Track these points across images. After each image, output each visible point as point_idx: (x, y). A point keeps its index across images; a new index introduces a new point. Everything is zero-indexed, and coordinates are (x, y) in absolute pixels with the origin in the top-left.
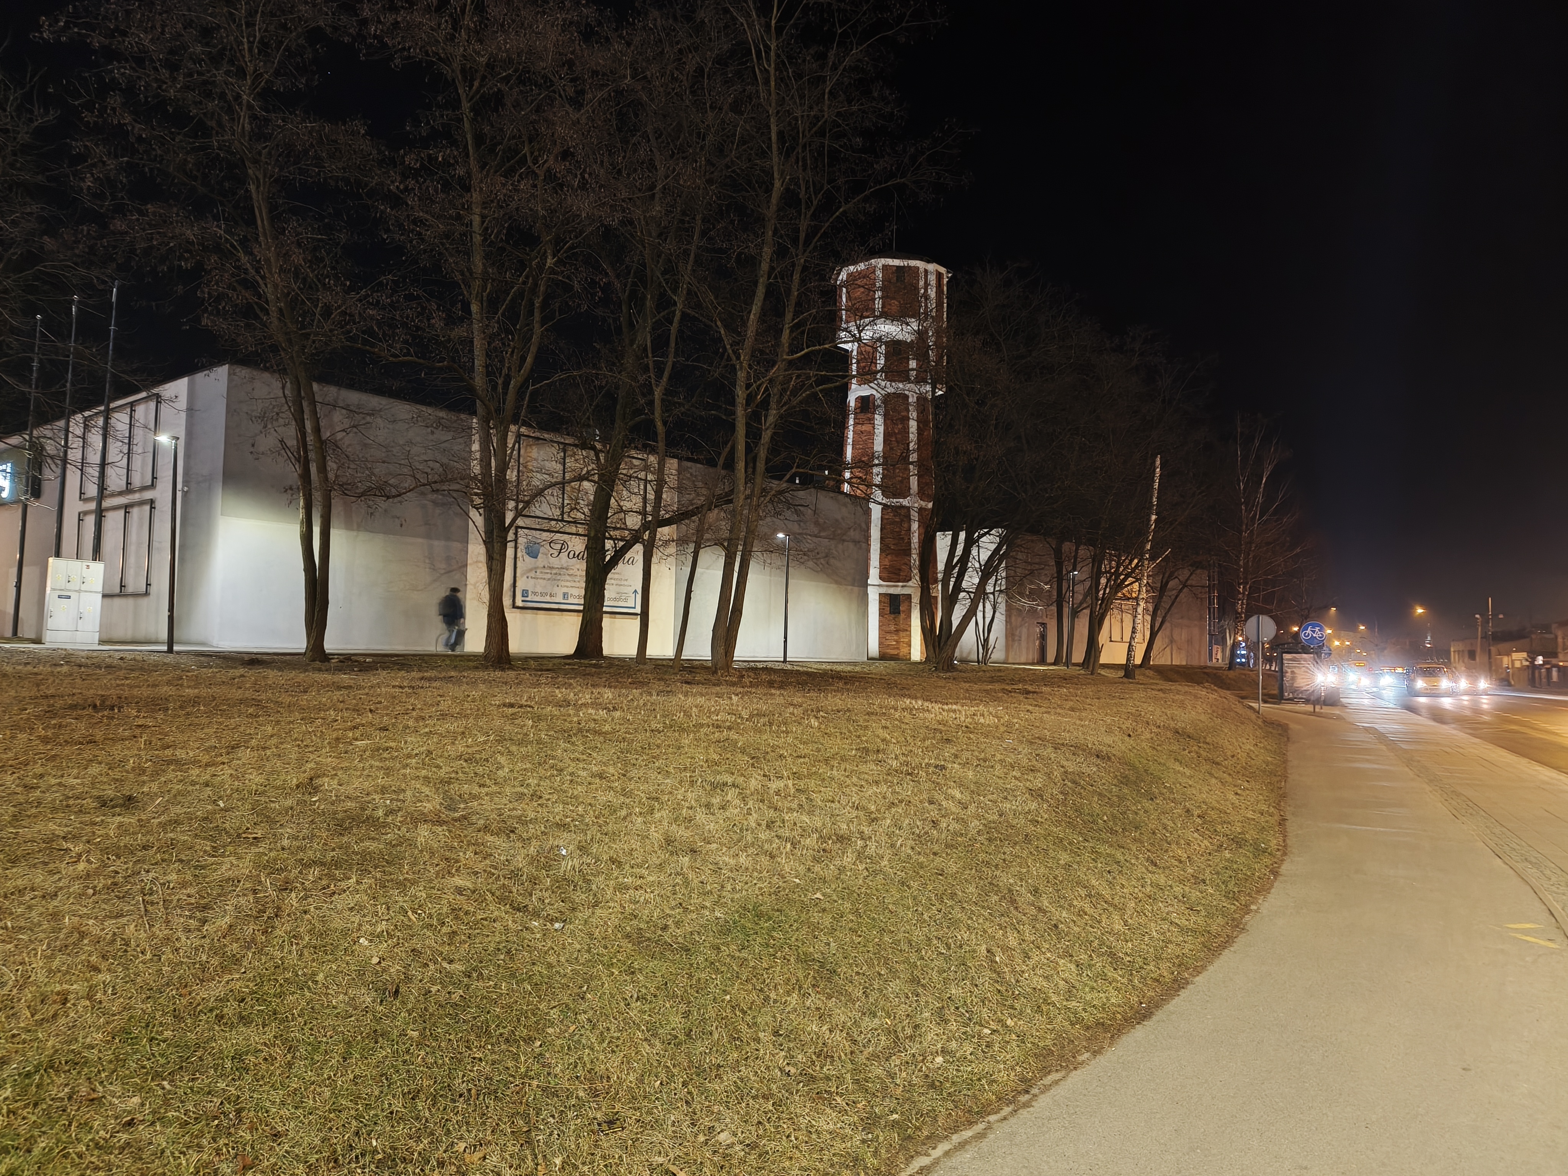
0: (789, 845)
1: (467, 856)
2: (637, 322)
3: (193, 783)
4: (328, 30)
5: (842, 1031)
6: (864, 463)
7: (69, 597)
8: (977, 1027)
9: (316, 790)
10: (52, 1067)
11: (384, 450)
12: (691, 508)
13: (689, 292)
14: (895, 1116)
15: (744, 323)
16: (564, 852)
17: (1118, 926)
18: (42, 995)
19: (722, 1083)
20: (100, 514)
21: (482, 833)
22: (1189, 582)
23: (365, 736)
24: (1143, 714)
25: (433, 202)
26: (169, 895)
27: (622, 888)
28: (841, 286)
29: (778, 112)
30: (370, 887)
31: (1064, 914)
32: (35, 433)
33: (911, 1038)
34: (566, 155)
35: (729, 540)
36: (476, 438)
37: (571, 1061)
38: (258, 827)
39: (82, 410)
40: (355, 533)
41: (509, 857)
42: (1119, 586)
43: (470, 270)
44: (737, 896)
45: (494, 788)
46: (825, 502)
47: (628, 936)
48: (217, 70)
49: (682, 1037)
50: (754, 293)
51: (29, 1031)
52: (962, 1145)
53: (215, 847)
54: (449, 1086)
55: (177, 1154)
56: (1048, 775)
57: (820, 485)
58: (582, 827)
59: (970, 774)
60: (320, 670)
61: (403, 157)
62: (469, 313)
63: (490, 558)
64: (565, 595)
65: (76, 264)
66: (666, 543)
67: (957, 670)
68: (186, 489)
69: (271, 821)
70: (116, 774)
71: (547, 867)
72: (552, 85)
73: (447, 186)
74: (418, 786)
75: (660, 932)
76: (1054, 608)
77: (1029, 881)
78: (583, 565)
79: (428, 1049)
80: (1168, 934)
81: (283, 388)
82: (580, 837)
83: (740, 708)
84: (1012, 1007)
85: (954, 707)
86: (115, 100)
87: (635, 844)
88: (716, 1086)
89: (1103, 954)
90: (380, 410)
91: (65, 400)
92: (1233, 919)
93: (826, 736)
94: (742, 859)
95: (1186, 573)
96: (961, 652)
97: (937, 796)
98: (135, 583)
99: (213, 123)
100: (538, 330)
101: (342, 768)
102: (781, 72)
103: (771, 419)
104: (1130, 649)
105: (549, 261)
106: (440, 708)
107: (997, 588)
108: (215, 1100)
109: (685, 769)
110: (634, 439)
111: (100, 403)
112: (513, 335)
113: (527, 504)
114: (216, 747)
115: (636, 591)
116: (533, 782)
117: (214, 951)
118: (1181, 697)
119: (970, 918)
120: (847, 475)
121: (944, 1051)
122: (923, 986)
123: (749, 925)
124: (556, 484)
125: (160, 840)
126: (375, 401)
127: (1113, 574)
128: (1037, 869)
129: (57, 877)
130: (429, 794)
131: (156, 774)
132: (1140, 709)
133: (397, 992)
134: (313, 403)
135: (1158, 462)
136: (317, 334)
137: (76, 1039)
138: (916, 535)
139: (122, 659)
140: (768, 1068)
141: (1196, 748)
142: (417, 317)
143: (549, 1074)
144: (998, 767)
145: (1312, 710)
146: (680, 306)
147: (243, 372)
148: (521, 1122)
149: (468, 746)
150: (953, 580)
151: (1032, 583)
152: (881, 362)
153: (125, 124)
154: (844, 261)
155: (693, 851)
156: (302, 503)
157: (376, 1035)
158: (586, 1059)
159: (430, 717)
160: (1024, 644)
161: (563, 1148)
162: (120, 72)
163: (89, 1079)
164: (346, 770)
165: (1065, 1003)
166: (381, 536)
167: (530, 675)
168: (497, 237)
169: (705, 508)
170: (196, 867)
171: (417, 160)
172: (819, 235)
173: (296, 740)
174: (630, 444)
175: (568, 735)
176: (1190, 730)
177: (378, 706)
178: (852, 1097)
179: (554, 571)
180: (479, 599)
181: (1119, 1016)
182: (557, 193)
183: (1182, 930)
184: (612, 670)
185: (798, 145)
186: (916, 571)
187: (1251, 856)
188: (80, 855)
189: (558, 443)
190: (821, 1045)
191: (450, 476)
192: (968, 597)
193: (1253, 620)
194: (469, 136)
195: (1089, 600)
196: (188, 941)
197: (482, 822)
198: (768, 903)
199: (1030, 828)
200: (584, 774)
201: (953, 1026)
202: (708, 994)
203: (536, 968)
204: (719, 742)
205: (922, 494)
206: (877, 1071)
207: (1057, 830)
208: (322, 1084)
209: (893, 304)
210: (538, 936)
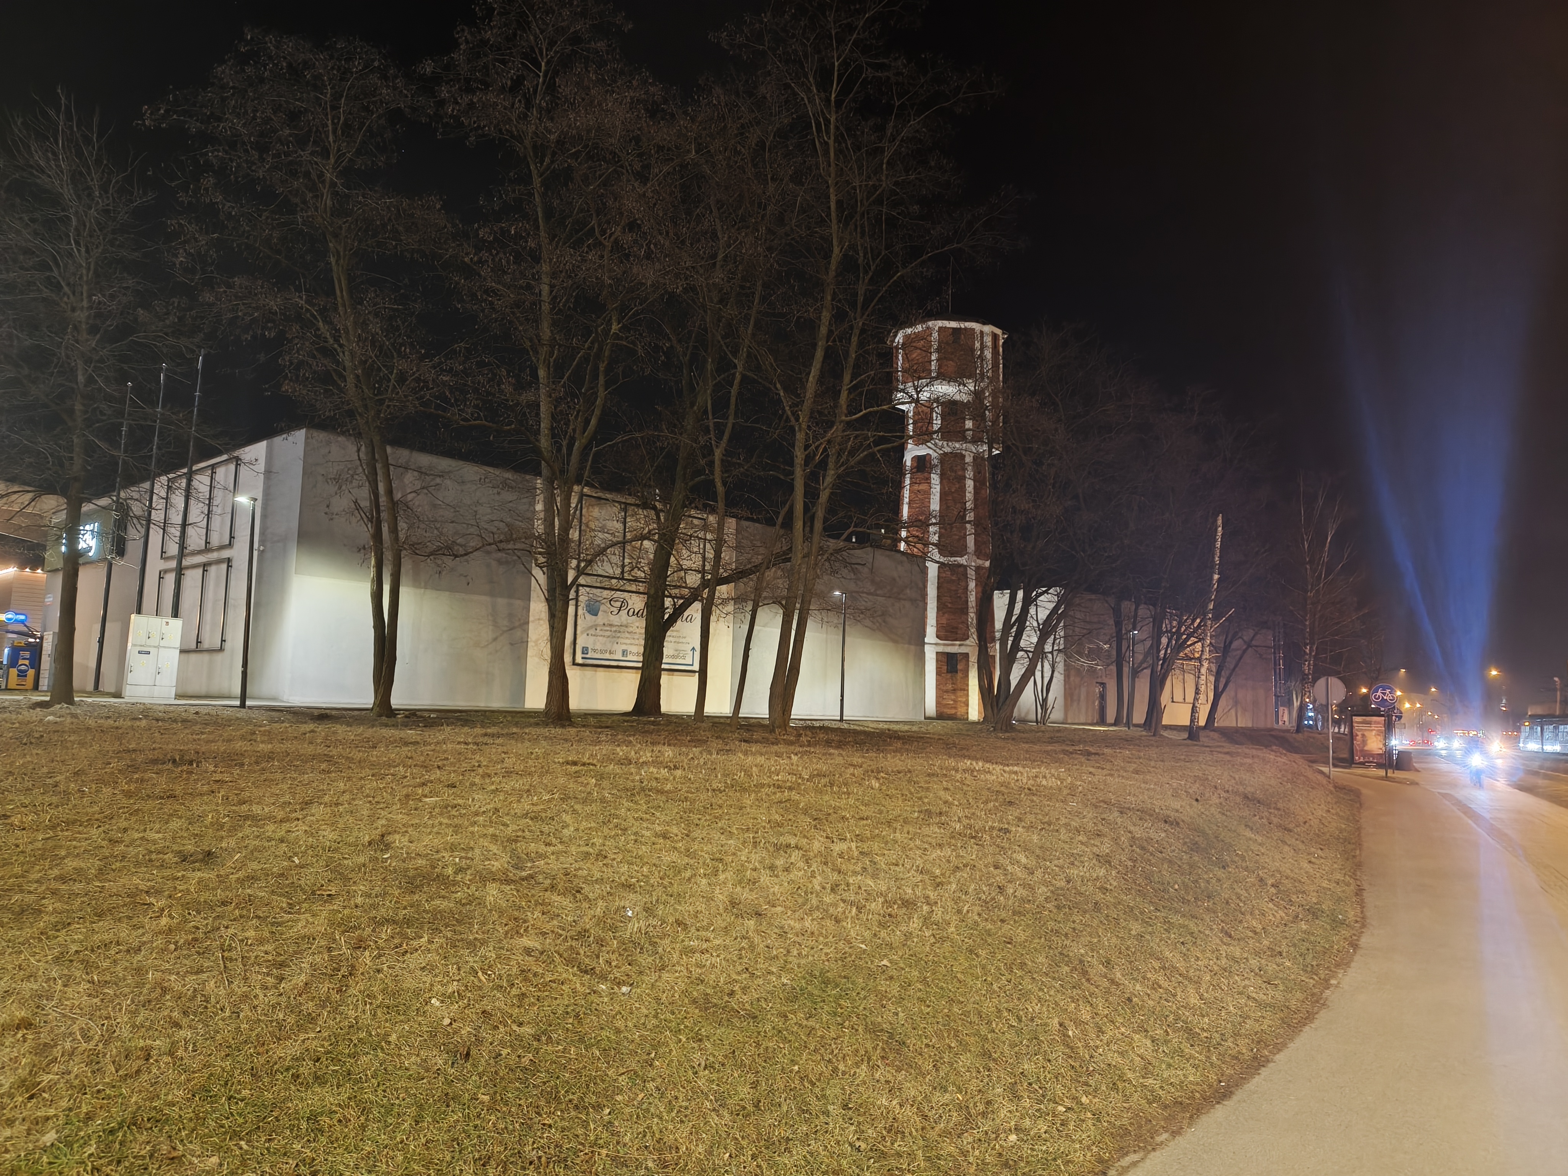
0: (854, 909)
1: (535, 916)
2: (698, 384)
3: (270, 839)
4: (408, 111)
5: (912, 1106)
6: (920, 522)
7: (149, 653)
8: (1052, 1105)
9: (388, 847)
10: (134, 1124)
11: (452, 510)
12: (750, 566)
13: (749, 355)
15: (804, 387)
16: (630, 914)
17: (1194, 1000)
18: (126, 1050)
19: (792, 1156)
20: (180, 572)
21: (549, 892)
22: (1254, 643)
23: (433, 794)
24: (1210, 778)
25: (505, 272)
26: (247, 951)
27: (688, 951)
28: (897, 348)
29: (837, 183)
30: (441, 947)
31: (1138, 987)
32: (122, 494)
33: (984, 1114)
34: (632, 226)
35: (787, 598)
36: (540, 498)
37: (640, 1130)
38: (332, 884)
39: (166, 472)
40: (423, 590)
41: (576, 918)
42: (1181, 646)
43: (538, 336)
44: (803, 962)
45: (560, 847)
46: (882, 560)
47: (694, 1001)
48: (303, 151)
49: (750, 1108)
50: (813, 357)
51: (114, 1087)
53: (291, 904)
54: (519, 1152)
56: (1116, 840)
57: (877, 545)
58: (647, 888)
59: (1035, 838)
60: (386, 725)
61: (477, 230)
62: (536, 376)
63: (552, 616)
64: (624, 652)
65: (166, 334)
66: (725, 602)
67: (1016, 730)
68: (262, 548)
69: (346, 879)
70: (196, 829)
71: (614, 929)
72: (619, 161)
73: (519, 257)
74: (486, 844)
75: (726, 998)
76: (1113, 668)
77: (1101, 951)
78: (642, 623)
79: (499, 1115)
80: (1245, 1009)
81: (358, 451)
82: (647, 898)
83: (800, 769)
84: (1087, 1084)
85: (1016, 768)
86: (209, 181)
87: (700, 907)
88: (786, 1159)
89: (1179, 1030)
90: (450, 472)
91: (151, 464)
92: (1313, 995)
93: (887, 798)
94: (807, 923)
95: (1251, 632)
96: (1019, 710)
97: (1003, 861)
98: (211, 639)
99: (297, 200)
100: (602, 393)
101: (412, 825)
102: (840, 143)
103: (829, 480)
104: (1194, 710)
105: (614, 327)
106: (505, 765)
107: (1056, 648)
108: (291, 1162)
109: (748, 829)
110: (695, 499)
111: (183, 467)
112: (578, 399)
113: (589, 563)
114: (290, 803)
115: (693, 649)
116: (598, 841)
117: (291, 1009)
118: (1249, 761)
119: (1041, 989)
120: (904, 534)
121: (1017, 1129)
122: (995, 1060)
123: (816, 992)
124: (618, 543)
125: (239, 896)
126: (444, 463)
127: (1173, 634)
128: (1109, 940)
129: (141, 931)
130: (497, 852)
131: (233, 830)
132: (1207, 772)
133: (468, 1055)
134: (387, 466)
135: (1220, 522)
136: (391, 400)
137: (158, 1096)
138: (974, 593)
139: (197, 713)
140: (838, 1142)
141: (1266, 813)
142: (488, 382)
143: (618, 1143)
144: (1063, 831)
145: (1384, 774)
146: (740, 368)
147: (321, 436)
149: (533, 804)
150: (1011, 639)
151: (1091, 642)
152: (937, 423)
153: (217, 203)
154: (901, 324)
155: (758, 914)
156: (373, 562)
157: (448, 1099)
158: (655, 1128)
159: (496, 774)
160: (1083, 704)
162: (214, 154)
163: (170, 1137)
164: (416, 826)
165: (1141, 1080)
166: (447, 593)
167: (591, 732)
168: (564, 306)
169: (764, 566)
170: (273, 924)
171: (491, 234)
172: (877, 299)
173: (368, 796)
174: (690, 504)
175: (631, 793)
176: (1259, 795)
177: (445, 762)
179: (614, 629)
180: (541, 655)
181: (1197, 1095)
182: (622, 262)
183: (1261, 1005)
184: (670, 728)
185: (856, 213)
186: (973, 630)
187: (1328, 927)
188: (162, 910)
189: (620, 503)
190: (891, 1120)
191: (514, 536)
192: (1026, 656)
193: (1321, 682)
194: (539, 209)
195: (1150, 660)
196: (263, 999)
197: (549, 881)
198: (834, 969)
199: (1099, 896)
200: (648, 834)
201: (1026, 1103)
202: (776, 1063)
203: (604, 1033)
204: (781, 802)
205: (979, 553)
206: (949, 1148)
207: (1127, 898)
208: (395, 1148)
209: (951, 366)
210: (606, 1000)
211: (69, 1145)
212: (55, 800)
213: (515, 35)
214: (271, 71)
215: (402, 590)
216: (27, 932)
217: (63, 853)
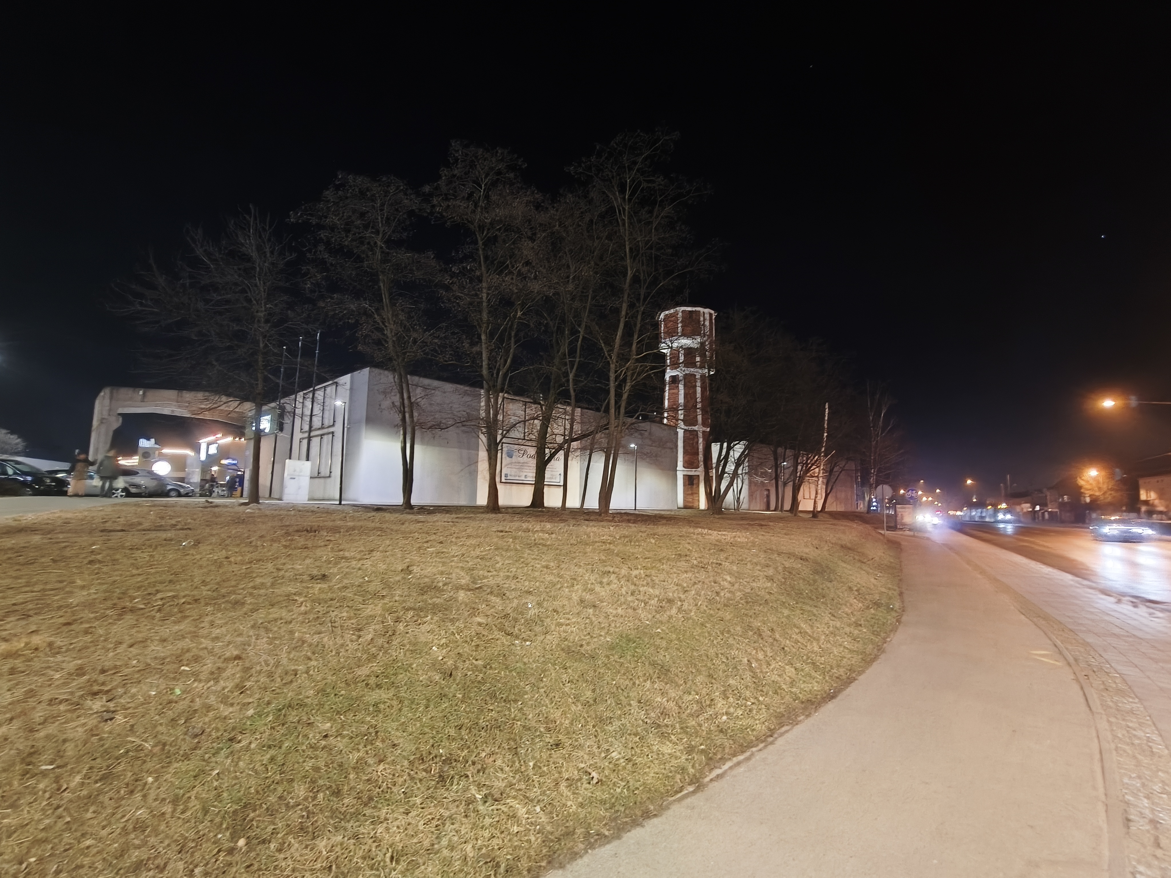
0: (643, 604)
1: (483, 607)
2: (561, 342)
3: (354, 569)
4: (417, 211)
5: (673, 701)
6: (674, 409)
7: (295, 479)
8: (744, 701)
9: (410, 572)
10: (290, 707)
11: (440, 406)
12: (588, 432)
13: (586, 326)
14: (702, 747)
15: (614, 341)
16: (530, 606)
17: (816, 649)
18: (286, 671)
19: (613, 726)
20: (309, 438)
21: (489, 595)
22: (845, 468)
23: (431, 546)
24: (824, 537)
25: (465, 288)
26: (343, 623)
27: (560, 625)
28: (661, 321)
29: (629, 239)
30: (437, 621)
31: (788, 642)
32: (282, 401)
33: (710, 706)
34: (528, 263)
35: (607, 448)
36: (483, 399)
37: (537, 712)
38: (384, 590)
39: (303, 390)
40: (426, 446)
41: (503, 608)
42: (808, 470)
43: (481, 319)
44: (617, 630)
45: (495, 573)
46: (655, 428)
47: (563, 649)
48: (367, 231)
49: (592, 702)
51: (280, 688)
52: (739, 764)
53: (364, 600)
54: (477, 723)
55: (348, 753)
56: (776, 568)
57: (652, 420)
58: (539, 593)
59: (735, 568)
60: (409, 513)
61: (451, 268)
62: (480, 339)
63: (490, 458)
64: (526, 476)
65: (302, 323)
66: (575, 450)
67: (725, 514)
68: (348, 427)
69: (390, 588)
70: (318, 563)
71: (522, 613)
72: (521, 232)
73: (471, 280)
74: (458, 571)
75: (579, 648)
76: (774, 481)
77: (768, 624)
78: (535, 461)
79: (467, 704)
80: (843, 653)
81: (394, 378)
82: (538, 598)
83: (615, 533)
84: (762, 691)
85: (724, 533)
86: (321, 247)
87: (565, 603)
88: (610, 728)
89: (809, 664)
91: (295, 386)
92: (878, 646)
93: (659, 548)
94: (620, 611)
95: (844, 463)
96: (726, 504)
97: (719, 579)
98: (325, 472)
99: (363, 256)
100: (513, 347)
101: (422, 562)
102: (631, 219)
103: (627, 388)
104: (815, 503)
105: (519, 313)
106: (467, 532)
107: (744, 472)
108: (365, 726)
109: (589, 564)
110: (560, 399)
111: (310, 387)
112: (501, 350)
113: (508, 431)
114: (363, 551)
115: (560, 474)
116: (514, 570)
117: (364, 651)
119: (738, 644)
120: (666, 415)
121: (727, 713)
122: (715, 679)
123: (624, 645)
124: (521, 422)
125: (339, 596)
126: (436, 383)
127: (804, 464)
128: (773, 618)
129: (292, 613)
130: (463, 575)
131: (336, 564)
132: (822, 534)
133: (451, 674)
134: (408, 385)
135: (827, 406)
136: (410, 352)
137: (301, 693)
138: (701, 445)
139: (319, 507)
140: (636, 719)
141: (852, 554)
142: (457, 342)
143: (526, 719)
144: (749, 564)
145: (913, 534)
146: (582, 333)
147: (377, 371)
148: (513, 743)
149: (481, 552)
150: (721, 467)
151: (762, 469)
152: (682, 359)
153: (325, 258)
154: (663, 309)
155: (594, 606)
156: (402, 432)
157: (442, 696)
158: (544, 711)
159: (462, 537)
160: (758, 500)
161: (533, 758)
162: (323, 234)
163: (307, 713)
164: (424, 562)
165: (790, 689)
166: (438, 447)
167: (509, 516)
168: (494, 303)
169: (595, 432)
170: (355, 610)
171: (457, 269)
172: (650, 296)
173: (401, 547)
174: (557, 401)
175: (530, 546)
176: (849, 545)
177: (438, 531)
178: (680, 736)
179: (520, 464)
180: (484, 478)
181: (819, 697)
182: (522, 281)
183: (851, 651)
184: (549, 514)
185: (639, 254)
186: (702, 463)
187: (885, 612)
188: (302, 603)
189: (523, 401)
190: (663, 708)
191: (470, 419)
192: (729, 476)
193: (880, 487)
194: (482, 257)
195: (792, 477)
196: (352, 646)
197: (489, 590)
198: (633, 634)
199: (767, 597)
200: (538, 566)
201: (731, 700)
202: (604, 680)
203: (518, 665)
204: (605, 550)
205: (704, 424)
206: (692, 723)
207: (783, 598)
208: (416, 720)
209: (689, 329)
210: (519, 648)
211: (260, 716)
212: (251, 549)
213: (469, 172)
214: (351, 193)
215: (416, 446)
216: (238, 613)
217: (254, 575)
